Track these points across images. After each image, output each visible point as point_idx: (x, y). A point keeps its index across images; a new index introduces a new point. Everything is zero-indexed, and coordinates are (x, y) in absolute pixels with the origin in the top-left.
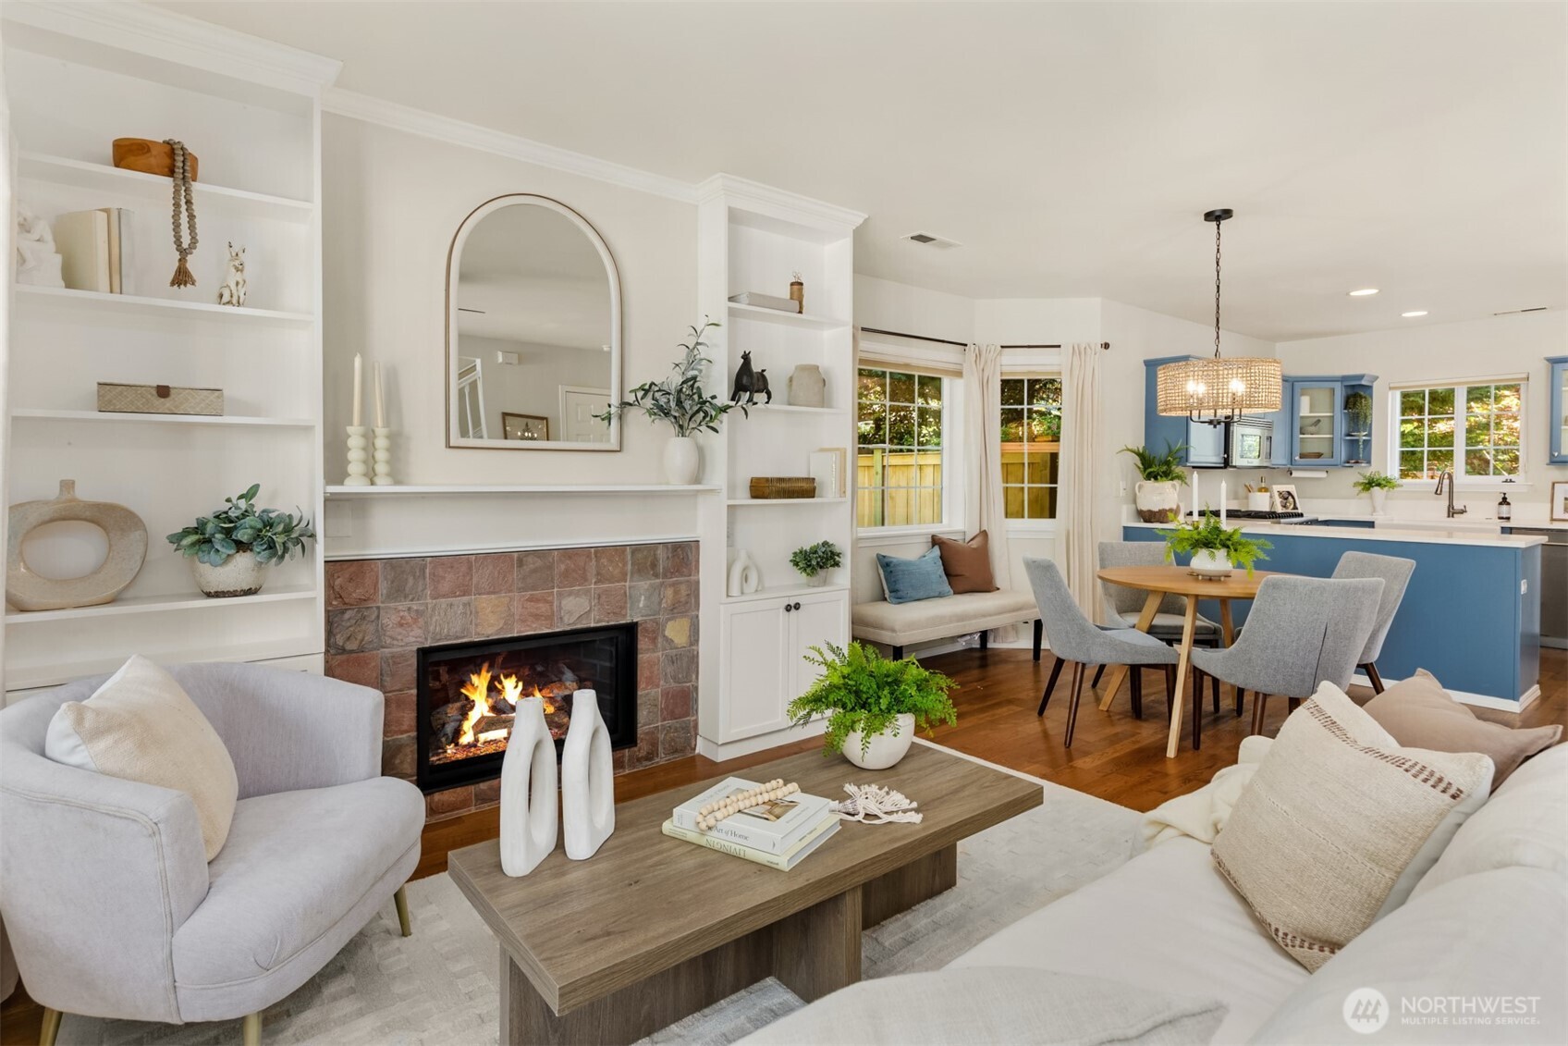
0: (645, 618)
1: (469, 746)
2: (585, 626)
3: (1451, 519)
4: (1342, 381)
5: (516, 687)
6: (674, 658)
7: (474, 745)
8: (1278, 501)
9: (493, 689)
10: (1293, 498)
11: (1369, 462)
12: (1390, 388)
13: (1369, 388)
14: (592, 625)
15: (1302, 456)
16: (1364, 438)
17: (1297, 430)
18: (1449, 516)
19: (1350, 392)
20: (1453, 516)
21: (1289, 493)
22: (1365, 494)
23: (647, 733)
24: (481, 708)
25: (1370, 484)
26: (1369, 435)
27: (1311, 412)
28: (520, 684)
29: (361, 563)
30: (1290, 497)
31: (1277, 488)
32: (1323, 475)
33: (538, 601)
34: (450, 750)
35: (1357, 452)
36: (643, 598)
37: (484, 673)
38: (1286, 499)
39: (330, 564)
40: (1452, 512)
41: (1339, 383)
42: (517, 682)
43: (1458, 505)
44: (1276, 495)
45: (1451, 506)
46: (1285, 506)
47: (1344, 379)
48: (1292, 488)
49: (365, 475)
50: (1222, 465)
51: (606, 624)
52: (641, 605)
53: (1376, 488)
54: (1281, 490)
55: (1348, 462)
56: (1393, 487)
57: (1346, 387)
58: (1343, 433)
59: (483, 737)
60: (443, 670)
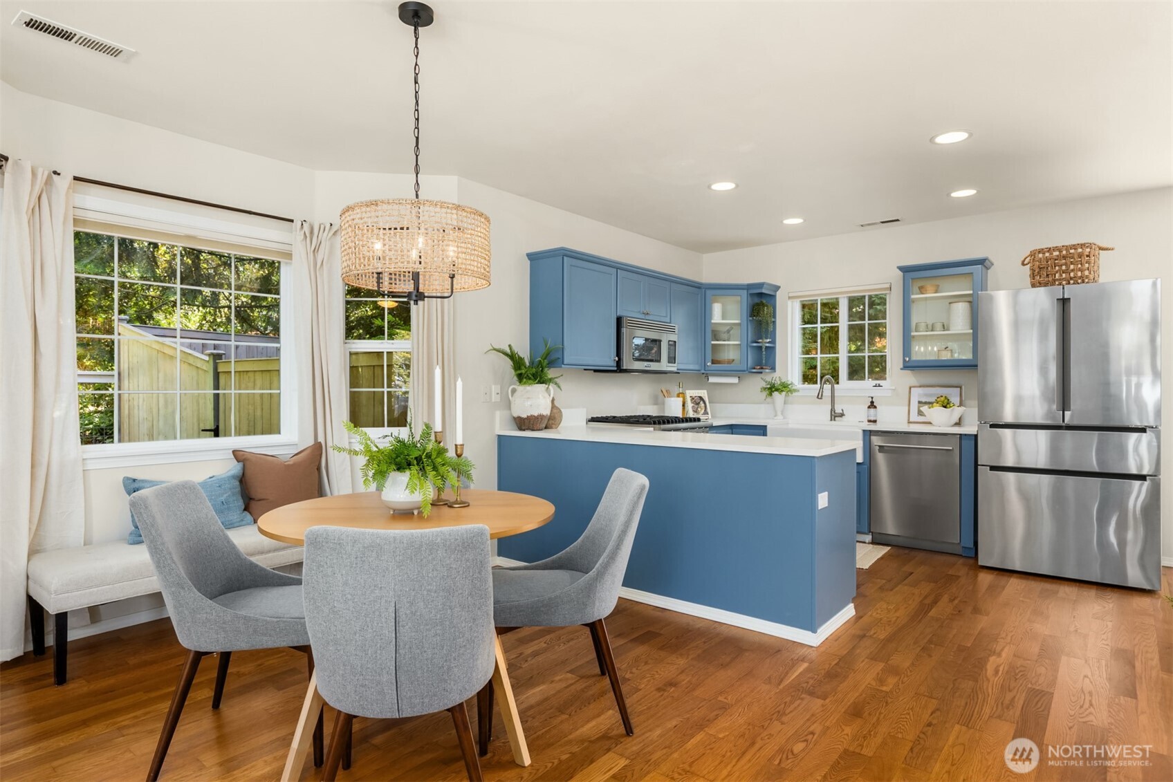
3: (833, 422)
4: (747, 290)
8: (690, 405)
10: (704, 403)
11: (773, 369)
12: (789, 298)
13: (773, 297)
15: (713, 362)
16: (767, 345)
17: (709, 335)
18: (831, 420)
19: (757, 300)
20: (835, 420)
21: (701, 398)
22: (769, 399)
25: (772, 389)
26: (773, 342)
27: (723, 319)
30: (702, 402)
31: (690, 393)
32: (735, 380)
35: (763, 358)
38: (698, 404)
40: (835, 416)
41: (745, 291)
43: (838, 410)
44: (689, 400)
45: (833, 410)
46: (696, 411)
47: (749, 287)
48: (703, 393)
50: (615, 369)
53: (775, 392)
54: (694, 395)
55: (754, 369)
56: (791, 391)
57: (752, 295)
58: (749, 340)
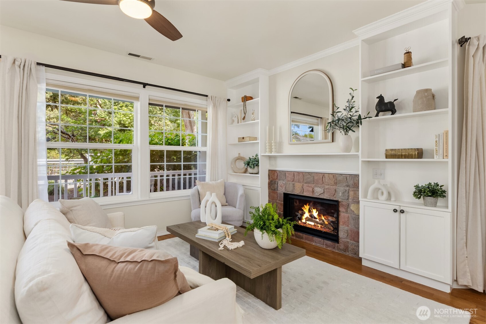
0: (342, 200)
1: (304, 223)
2: (323, 198)
5: (316, 212)
6: (354, 218)
7: (305, 223)
9: (310, 211)
14: (325, 198)
23: (343, 242)
24: (307, 215)
28: (317, 212)
29: (275, 171)
33: (309, 187)
34: (300, 222)
36: (341, 193)
37: (307, 205)
39: (270, 171)
42: (317, 211)
49: (270, 151)
51: (329, 199)
52: (340, 195)
59: (308, 222)
60: (297, 201)
